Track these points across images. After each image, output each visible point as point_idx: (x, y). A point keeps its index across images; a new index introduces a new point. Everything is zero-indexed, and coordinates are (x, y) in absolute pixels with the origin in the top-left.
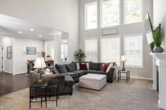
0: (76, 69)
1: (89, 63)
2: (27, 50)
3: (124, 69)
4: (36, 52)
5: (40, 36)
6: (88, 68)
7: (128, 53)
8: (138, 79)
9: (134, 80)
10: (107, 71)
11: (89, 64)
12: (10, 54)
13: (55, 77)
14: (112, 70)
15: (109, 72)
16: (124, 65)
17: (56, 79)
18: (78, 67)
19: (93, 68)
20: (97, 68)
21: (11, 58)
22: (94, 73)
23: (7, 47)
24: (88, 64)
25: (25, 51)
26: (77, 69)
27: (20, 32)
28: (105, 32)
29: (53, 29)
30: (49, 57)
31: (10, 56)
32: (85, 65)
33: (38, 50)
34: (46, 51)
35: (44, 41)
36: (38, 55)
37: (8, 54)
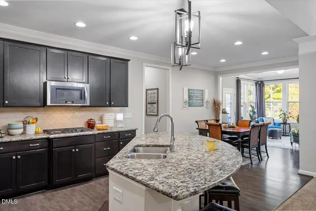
2: (190, 97)
4: (203, 100)
12: (155, 106)
21: (157, 115)
23: (147, 90)
33: (206, 97)
35: (216, 73)
36: (207, 107)
37: (149, 106)
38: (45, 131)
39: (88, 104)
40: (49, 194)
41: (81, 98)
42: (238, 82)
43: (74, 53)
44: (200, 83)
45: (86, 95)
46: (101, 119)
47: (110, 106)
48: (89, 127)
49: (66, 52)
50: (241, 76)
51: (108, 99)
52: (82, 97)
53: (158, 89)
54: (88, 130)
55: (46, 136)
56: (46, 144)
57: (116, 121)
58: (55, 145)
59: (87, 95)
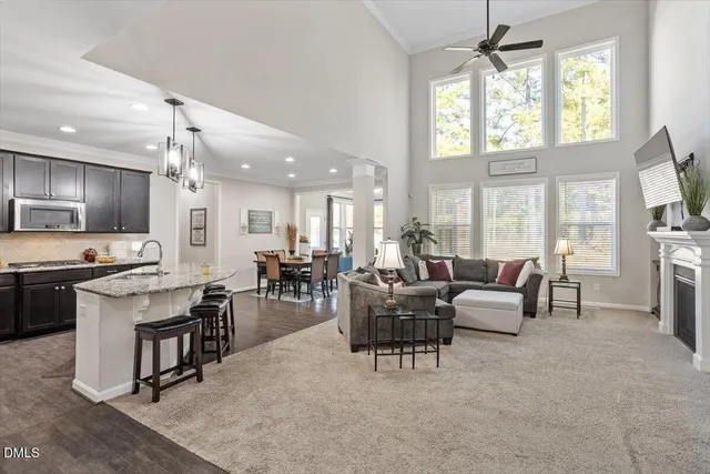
0: (419, 279)
1: (454, 259)
2: (250, 221)
3: (564, 278)
4: (271, 224)
5: (292, 176)
6: (452, 276)
7: (573, 231)
8: (602, 308)
9: (592, 311)
10: (519, 284)
11: (453, 263)
12: (202, 232)
13: (414, 293)
14: (535, 279)
15: (525, 285)
16: (564, 265)
17: (416, 300)
18: (424, 274)
19: (468, 273)
20: (480, 276)
21: (204, 245)
22: (481, 288)
23: (192, 210)
24: (449, 264)
25: (245, 221)
26: (422, 277)
27: (246, 166)
28: (496, 168)
29: (352, 157)
30: (306, 241)
31: (203, 239)
32: (443, 266)
33: (277, 221)
34: (298, 224)
35: (291, 190)
36: (278, 235)
37: (194, 232)
38: (10, 265)
39: (83, 228)
40: (16, 344)
41: (72, 222)
42: (330, 200)
43: (60, 163)
44: (267, 202)
45: (80, 217)
46: (107, 249)
47: (120, 231)
48: (86, 259)
49: (47, 161)
50: (333, 194)
51: (116, 222)
52: (74, 219)
53: (205, 209)
54: (82, 263)
55: (13, 270)
56: (12, 280)
57: (130, 252)
58: (26, 282)
59: (82, 218)
